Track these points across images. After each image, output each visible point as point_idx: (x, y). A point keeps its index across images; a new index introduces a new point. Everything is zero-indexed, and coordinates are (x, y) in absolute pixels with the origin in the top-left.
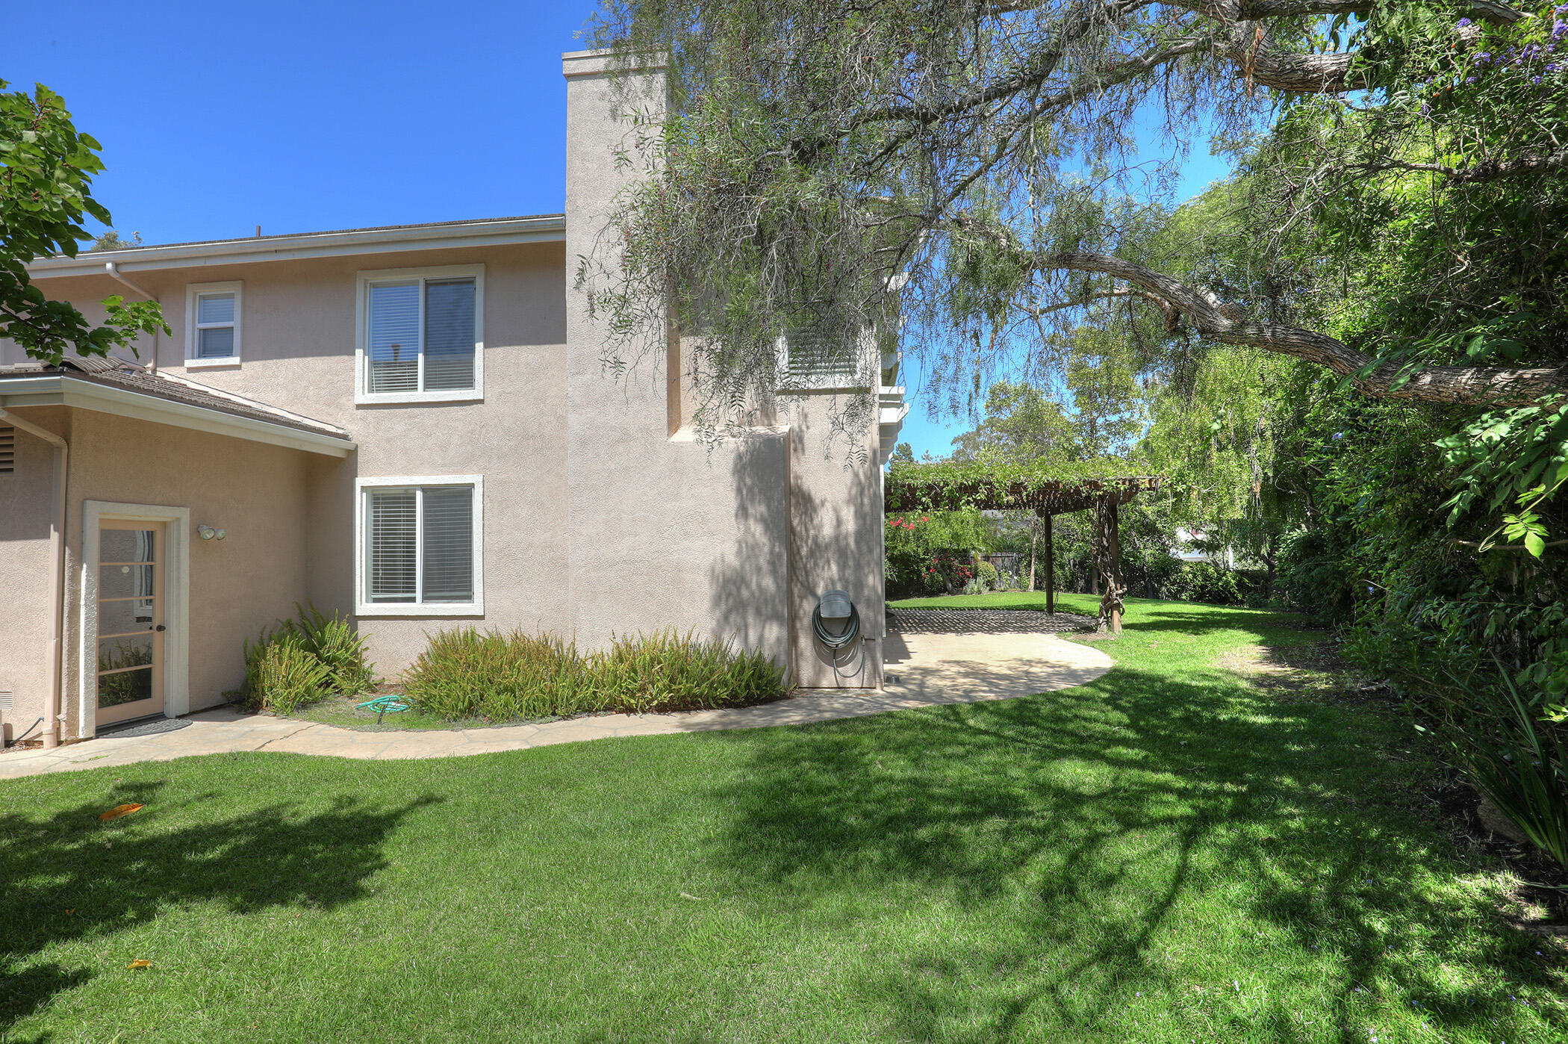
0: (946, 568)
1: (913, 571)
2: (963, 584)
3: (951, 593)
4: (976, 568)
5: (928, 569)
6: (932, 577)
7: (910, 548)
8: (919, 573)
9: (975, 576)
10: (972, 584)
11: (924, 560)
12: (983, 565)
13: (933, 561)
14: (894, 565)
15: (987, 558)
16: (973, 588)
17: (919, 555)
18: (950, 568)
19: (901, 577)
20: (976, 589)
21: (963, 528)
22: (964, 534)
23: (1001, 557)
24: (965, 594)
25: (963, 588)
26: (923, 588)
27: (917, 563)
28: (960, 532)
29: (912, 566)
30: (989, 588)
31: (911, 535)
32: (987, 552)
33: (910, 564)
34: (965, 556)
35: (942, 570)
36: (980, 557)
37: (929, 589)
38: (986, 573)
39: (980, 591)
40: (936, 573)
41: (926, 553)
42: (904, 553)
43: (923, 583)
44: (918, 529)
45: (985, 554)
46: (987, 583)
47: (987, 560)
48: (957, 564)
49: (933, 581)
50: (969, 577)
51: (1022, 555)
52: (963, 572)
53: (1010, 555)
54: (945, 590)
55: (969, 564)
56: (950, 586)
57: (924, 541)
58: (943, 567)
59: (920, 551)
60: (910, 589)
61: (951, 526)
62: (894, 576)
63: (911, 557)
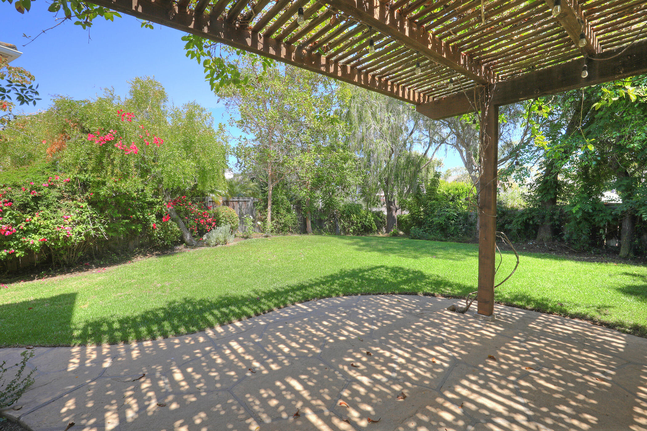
1: (138, 221)
2: (201, 232)
3: (189, 245)
4: (216, 215)
5: (159, 216)
6: (165, 228)
7: (131, 185)
8: (145, 223)
9: (218, 223)
10: (217, 234)
11: (151, 205)
12: (224, 211)
13: (167, 208)
14: (102, 211)
15: (226, 203)
16: (218, 239)
17: (145, 196)
18: (186, 214)
19: (116, 231)
20: (222, 240)
21: (212, 162)
22: (213, 170)
23: (238, 202)
24: (208, 245)
25: (205, 238)
26: (151, 242)
27: (142, 208)
28: (208, 167)
29: (134, 213)
30: (233, 235)
31: (132, 165)
32: (226, 196)
33: (131, 209)
34: (204, 200)
35: (177, 217)
36: (221, 201)
37: (161, 243)
38: (229, 219)
39: (225, 242)
40: (170, 221)
41: (156, 195)
42: (120, 193)
43: (152, 235)
44: (143, 159)
45: (225, 199)
46: (233, 230)
47: (228, 205)
48: (195, 208)
49: (166, 232)
50: (210, 224)
51: (256, 200)
52: (204, 218)
53: (247, 200)
54: (182, 241)
55: (208, 208)
56: (188, 237)
57: (155, 177)
58: (178, 212)
59: (149, 191)
60: (131, 244)
61: (196, 158)
62: (103, 230)
63: (133, 199)
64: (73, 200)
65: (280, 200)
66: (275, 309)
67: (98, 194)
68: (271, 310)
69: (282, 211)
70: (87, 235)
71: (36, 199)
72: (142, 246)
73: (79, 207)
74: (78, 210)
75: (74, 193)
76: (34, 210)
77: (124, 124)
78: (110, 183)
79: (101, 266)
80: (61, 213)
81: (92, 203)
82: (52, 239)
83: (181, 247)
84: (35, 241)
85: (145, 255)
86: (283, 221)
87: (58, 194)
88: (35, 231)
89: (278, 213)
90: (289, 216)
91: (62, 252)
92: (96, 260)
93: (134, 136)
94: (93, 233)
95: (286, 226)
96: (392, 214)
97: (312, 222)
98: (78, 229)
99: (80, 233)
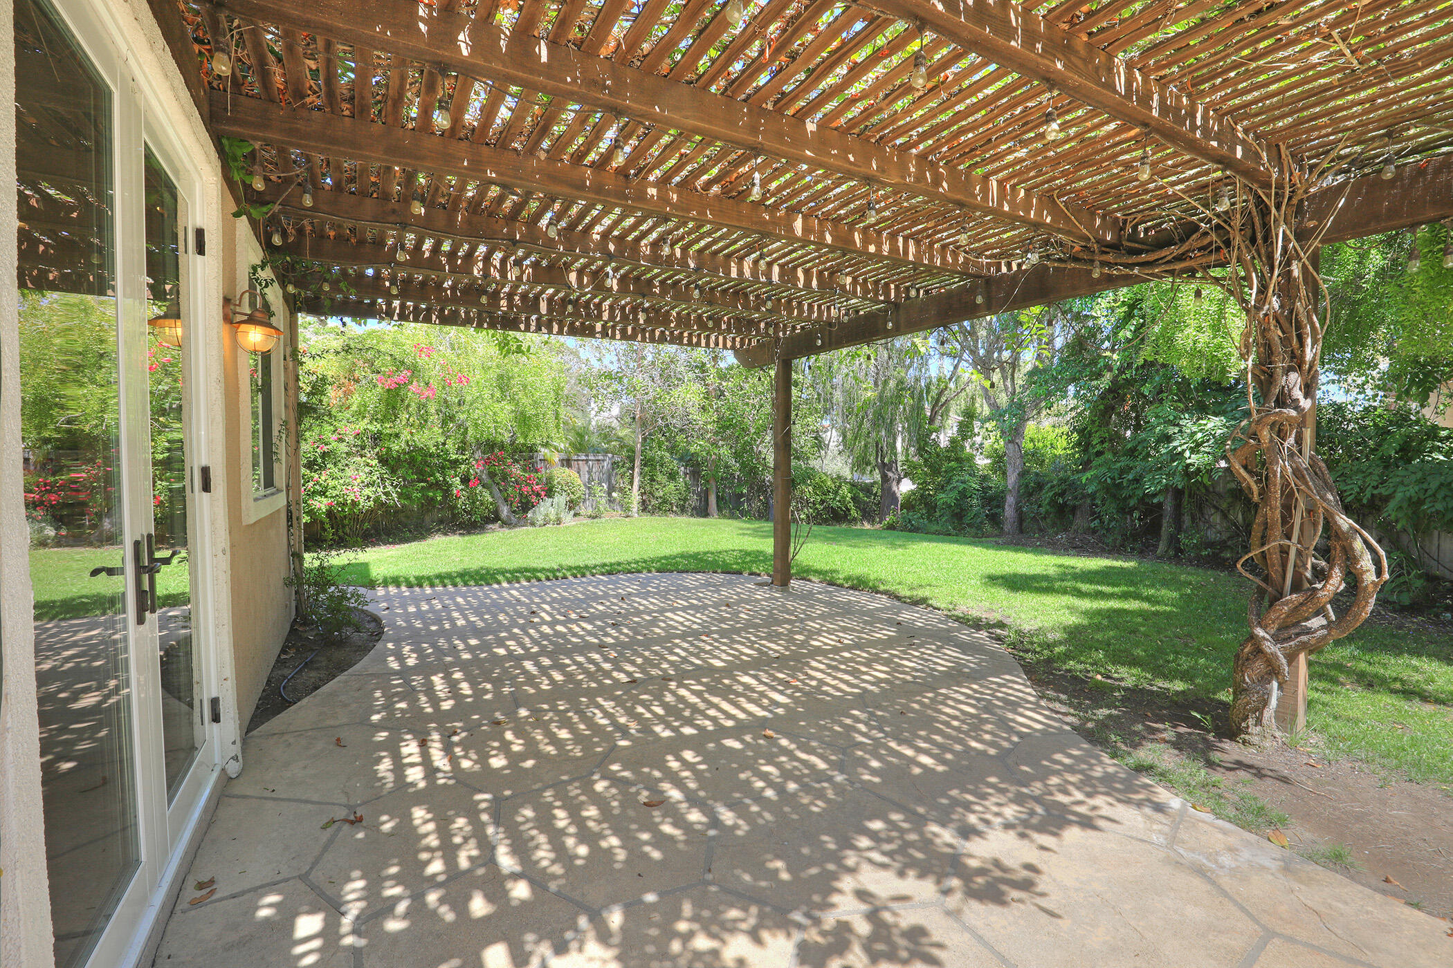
0: (497, 479)
1: (436, 485)
2: (526, 506)
3: (507, 524)
4: (550, 479)
5: (465, 480)
6: (472, 498)
7: (430, 437)
8: (446, 489)
9: (550, 493)
10: (545, 508)
11: (455, 464)
12: (561, 474)
13: (477, 469)
14: (393, 471)
15: (567, 462)
16: (547, 515)
17: (447, 452)
18: (504, 478)
19: (408, 497)
20: (553, 517)
21: (535, 404)
22: (537, 415)
23: (587, 461)
24: (533, 524)
25: (530, 515)
26: (454, 516)
27: (443, 468)
28: (530, 411)
29: (432, 475)
30: (572, 512)
31: (433, 411)
32: (566, 451)
33: (428, 469)
34: (532, 458)
35: (489, 481)
36: (557, 459)
37: (466, 517)
38: (568, 487)
39: (559, 521)
40: (480, 488)
41: (462, 450)
42: (415, 446)
43: (455, 507)
44: (446, 401)
45: (563, 456)
46: (572, 505)
47: (569, 466)
48: (516, 470)
49: (474, 503)
50: (538, 495)
51: (617, 459)
52: (528, 485)
53: (601, 458)
54: (497, 518)
55: (537, 471)
56: (505, 511)
57: (459, 426)
58: (492, 475)
59: (450, 445)
60: (427, 518)
61: (514, 399)
62: (395, 495)
63: (431, 455)
64: (362, 456)
65: (657, 459)
66: (571, 578)
67: (389, 449)
68: (565, 577)
69: (660, 478)
70: (377, 500)
71: (324, 455)
72: (441, 521)
73: (368, 465)
74: (367, 469)
75: (363, 448)
76: (322, 468)
77: (422, 361)
78: (405, 435)
79: (390, 543)
80: (349, 472)
81: (383, 461)
82: (339, 504)
83: (496, 526)
84: (321, 504)
85: (445, 534)
86: (661, 494)
87: (346, 449)
88: (323, 493)
89: (652, 480)
90: (672, 486)
91: (346, 522)
92: (384, 537)
93: (434, 374)
94: (383, 498)
95: (665, 502)
96: (890, 488)
97: (718, 497)
98: (367, 491)
99: (369, 497)
